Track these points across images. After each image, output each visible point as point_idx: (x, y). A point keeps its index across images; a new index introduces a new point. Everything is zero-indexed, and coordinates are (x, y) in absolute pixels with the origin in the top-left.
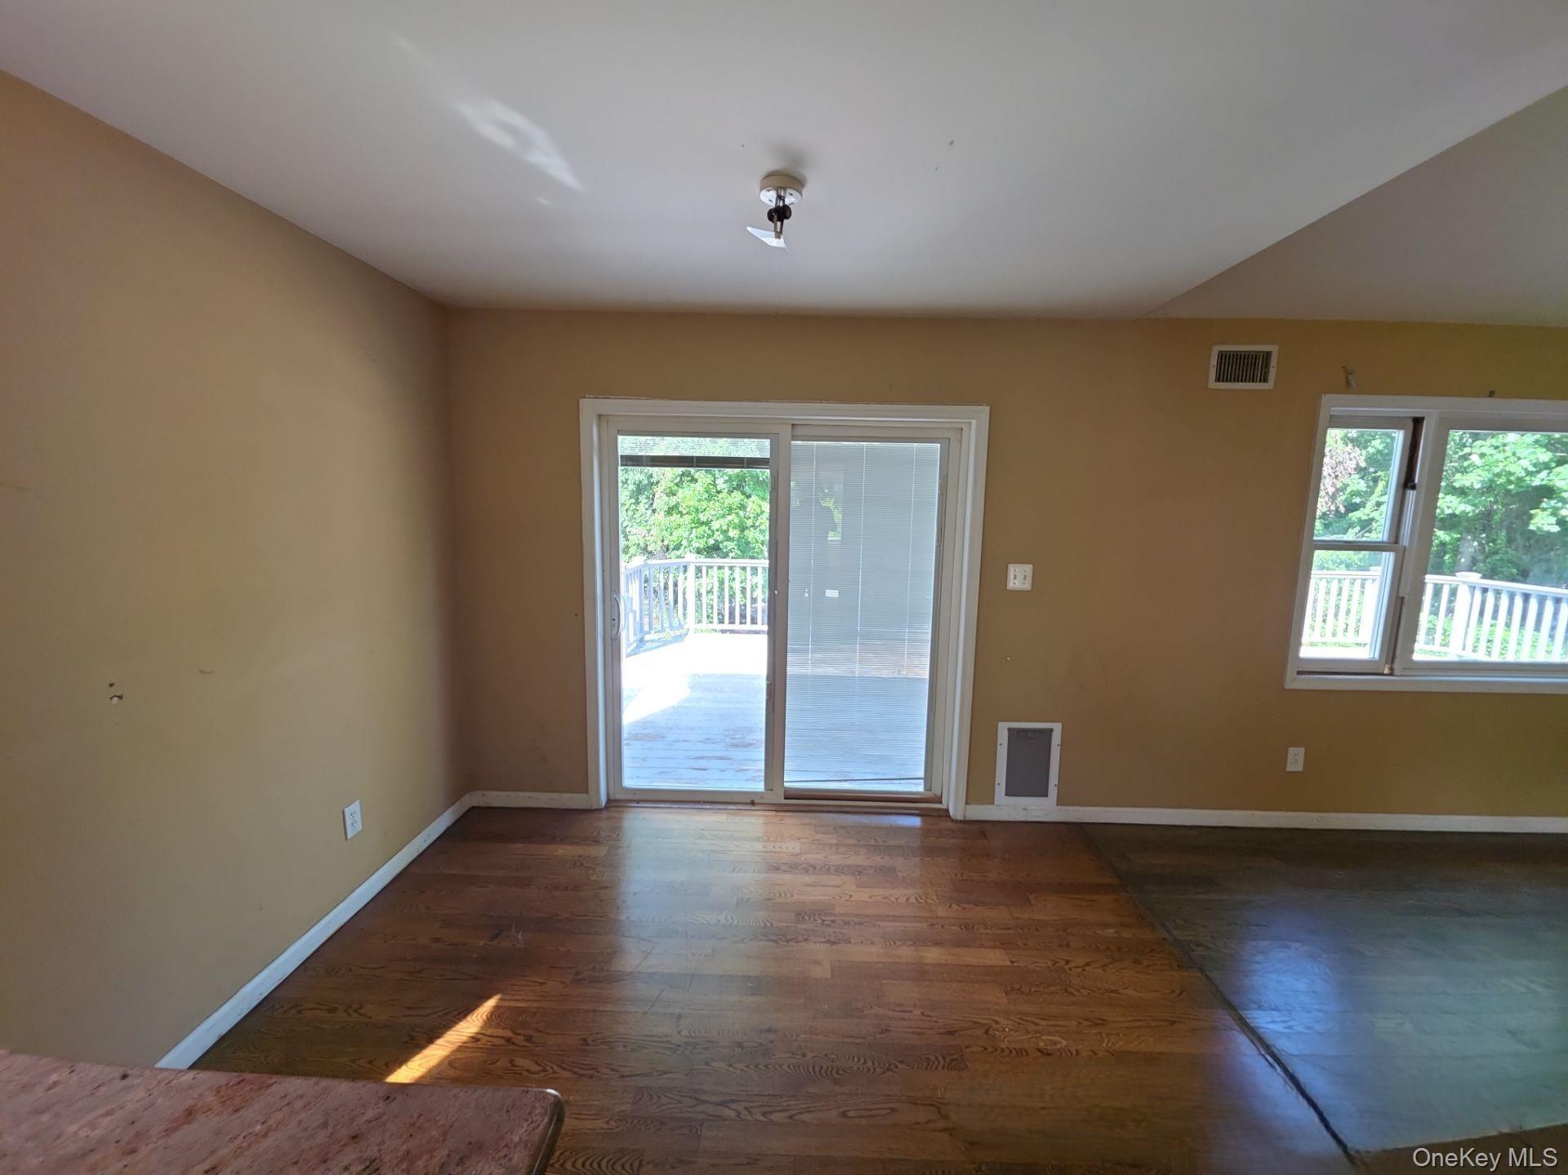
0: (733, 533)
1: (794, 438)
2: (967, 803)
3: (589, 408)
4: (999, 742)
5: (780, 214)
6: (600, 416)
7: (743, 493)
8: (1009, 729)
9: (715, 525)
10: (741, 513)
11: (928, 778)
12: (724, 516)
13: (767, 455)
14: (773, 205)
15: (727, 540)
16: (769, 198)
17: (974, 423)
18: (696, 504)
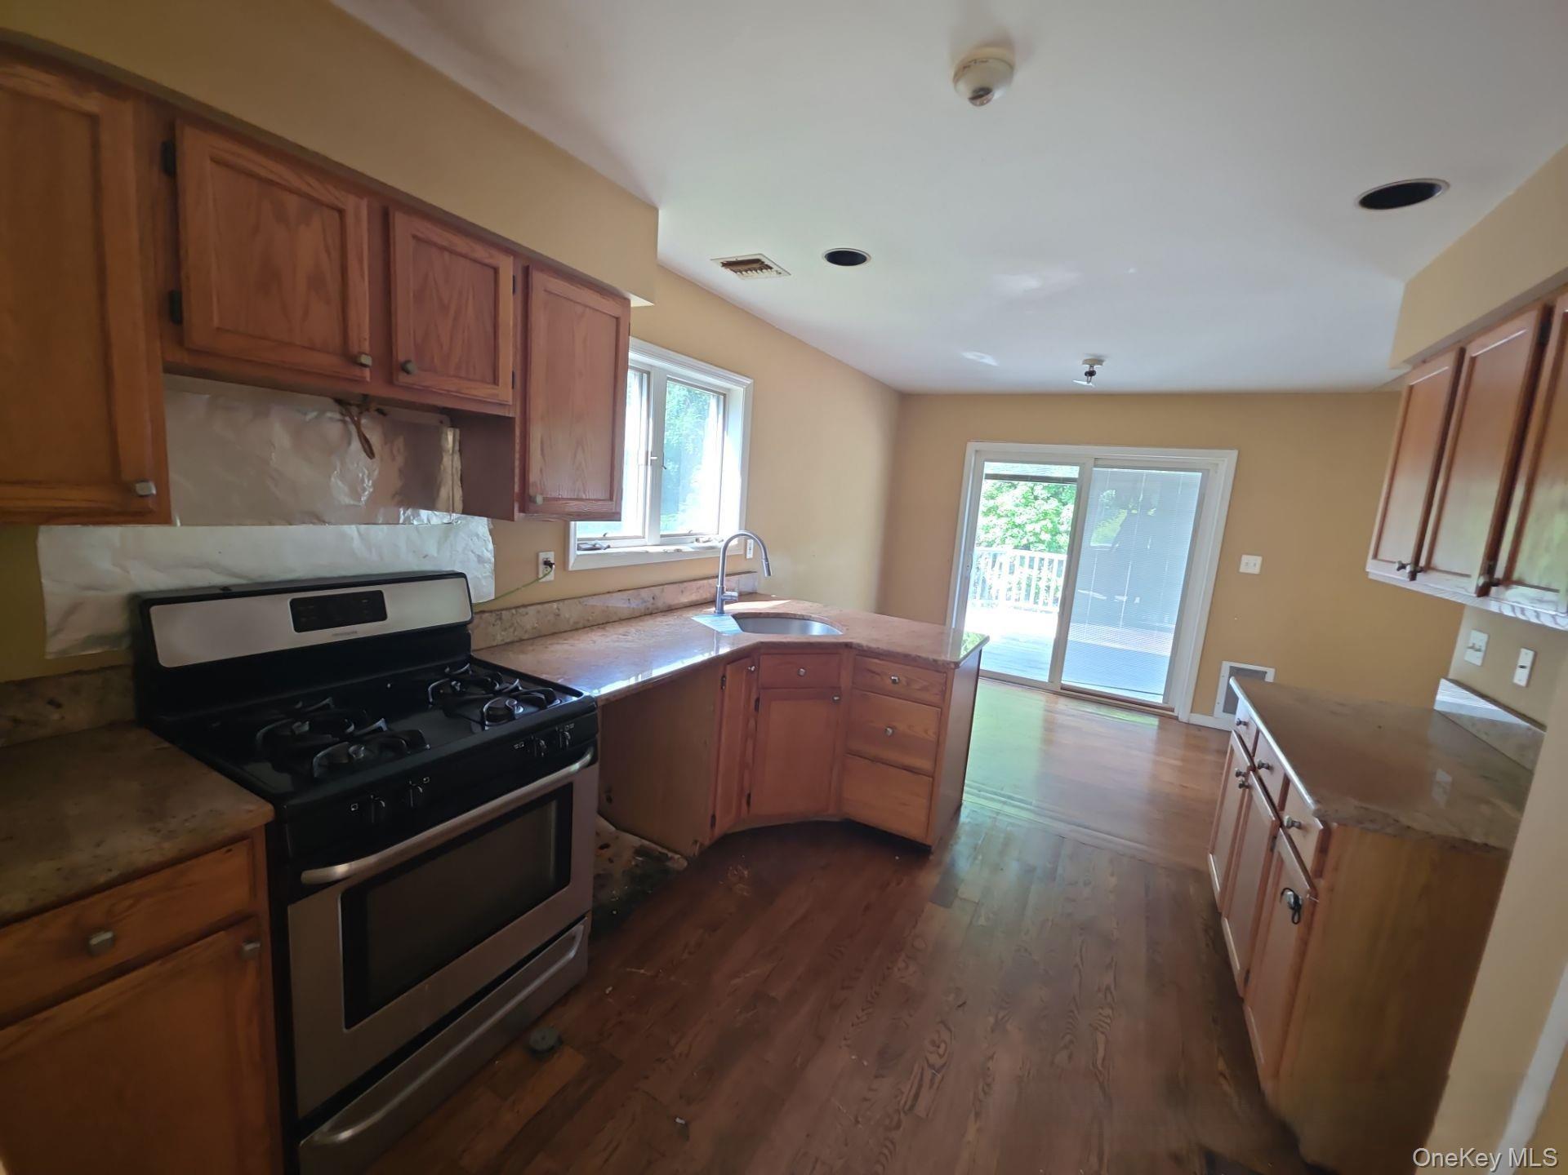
0: (1046, 537)
1: (1096, 466)
2: (1191, 712)
3: (972, 446)
4: (1222, 675)
5: (1091, 374)
6: (977, 451)
7: (1060, 500)
8: (1231, 667)
9: (1029, 528)
10: (1056, 519)
11: (1166, 695)
12: (1039, 520)
13: (1076, 476)
14: (1088, 370)
15: (1039, 542)
16: (1087, 368)
17: (1225, 462)
18: (1014, 508)
